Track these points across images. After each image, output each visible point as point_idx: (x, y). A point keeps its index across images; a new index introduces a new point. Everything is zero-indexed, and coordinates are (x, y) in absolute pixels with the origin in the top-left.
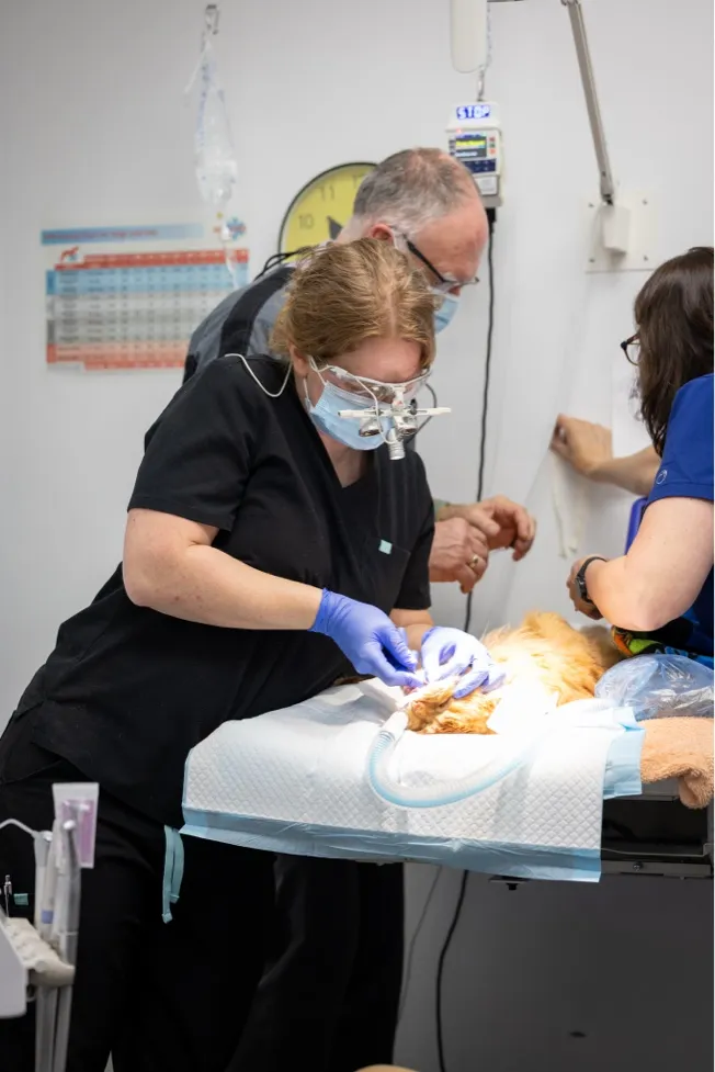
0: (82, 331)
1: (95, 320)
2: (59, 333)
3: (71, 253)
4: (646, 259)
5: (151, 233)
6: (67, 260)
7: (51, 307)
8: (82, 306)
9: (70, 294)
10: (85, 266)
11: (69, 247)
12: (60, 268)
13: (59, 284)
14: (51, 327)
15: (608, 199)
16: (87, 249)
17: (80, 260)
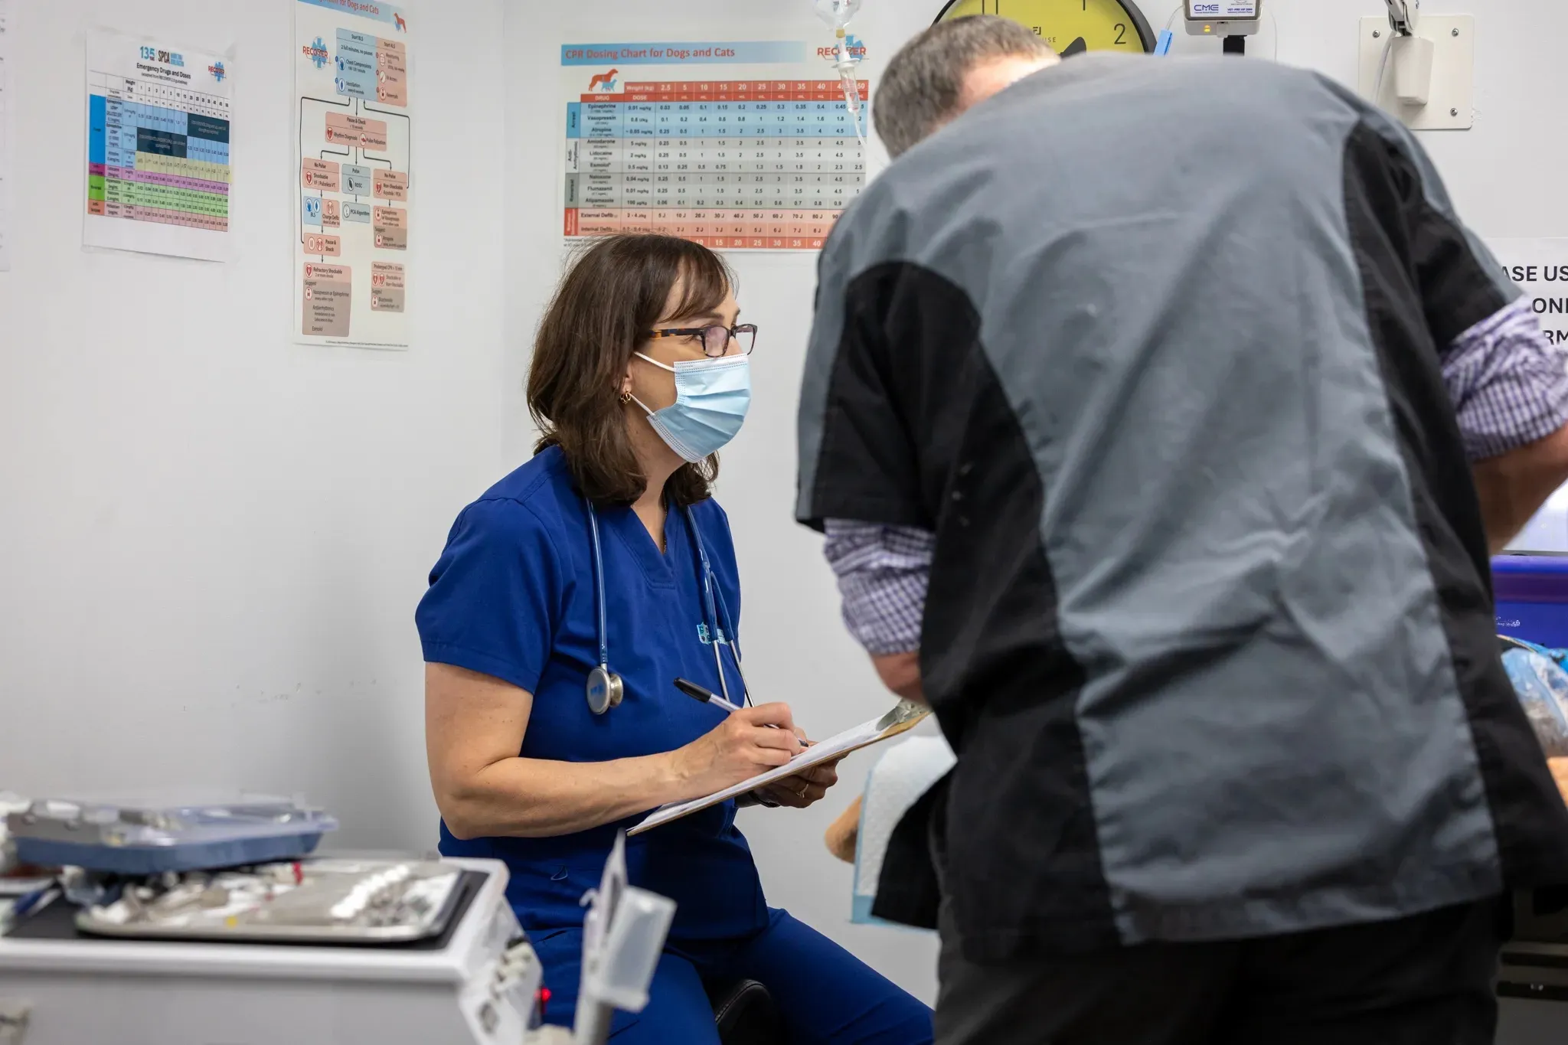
0: (618, 191)
1: (636, 176)
2: (584, 192)
3: (606, 78)
4: (1453, 113)
5: (726, 53)
6: (599, 88)
7: (573, 156)
8: (620, 156)
9: (603, 137)
10: (626, 97)
11: (604, 69)
12: (585, 98)
13: (586, 123)
14: (572, 183)
15: (1400, 26)
16: (629, 73)
17: (619, 89)
